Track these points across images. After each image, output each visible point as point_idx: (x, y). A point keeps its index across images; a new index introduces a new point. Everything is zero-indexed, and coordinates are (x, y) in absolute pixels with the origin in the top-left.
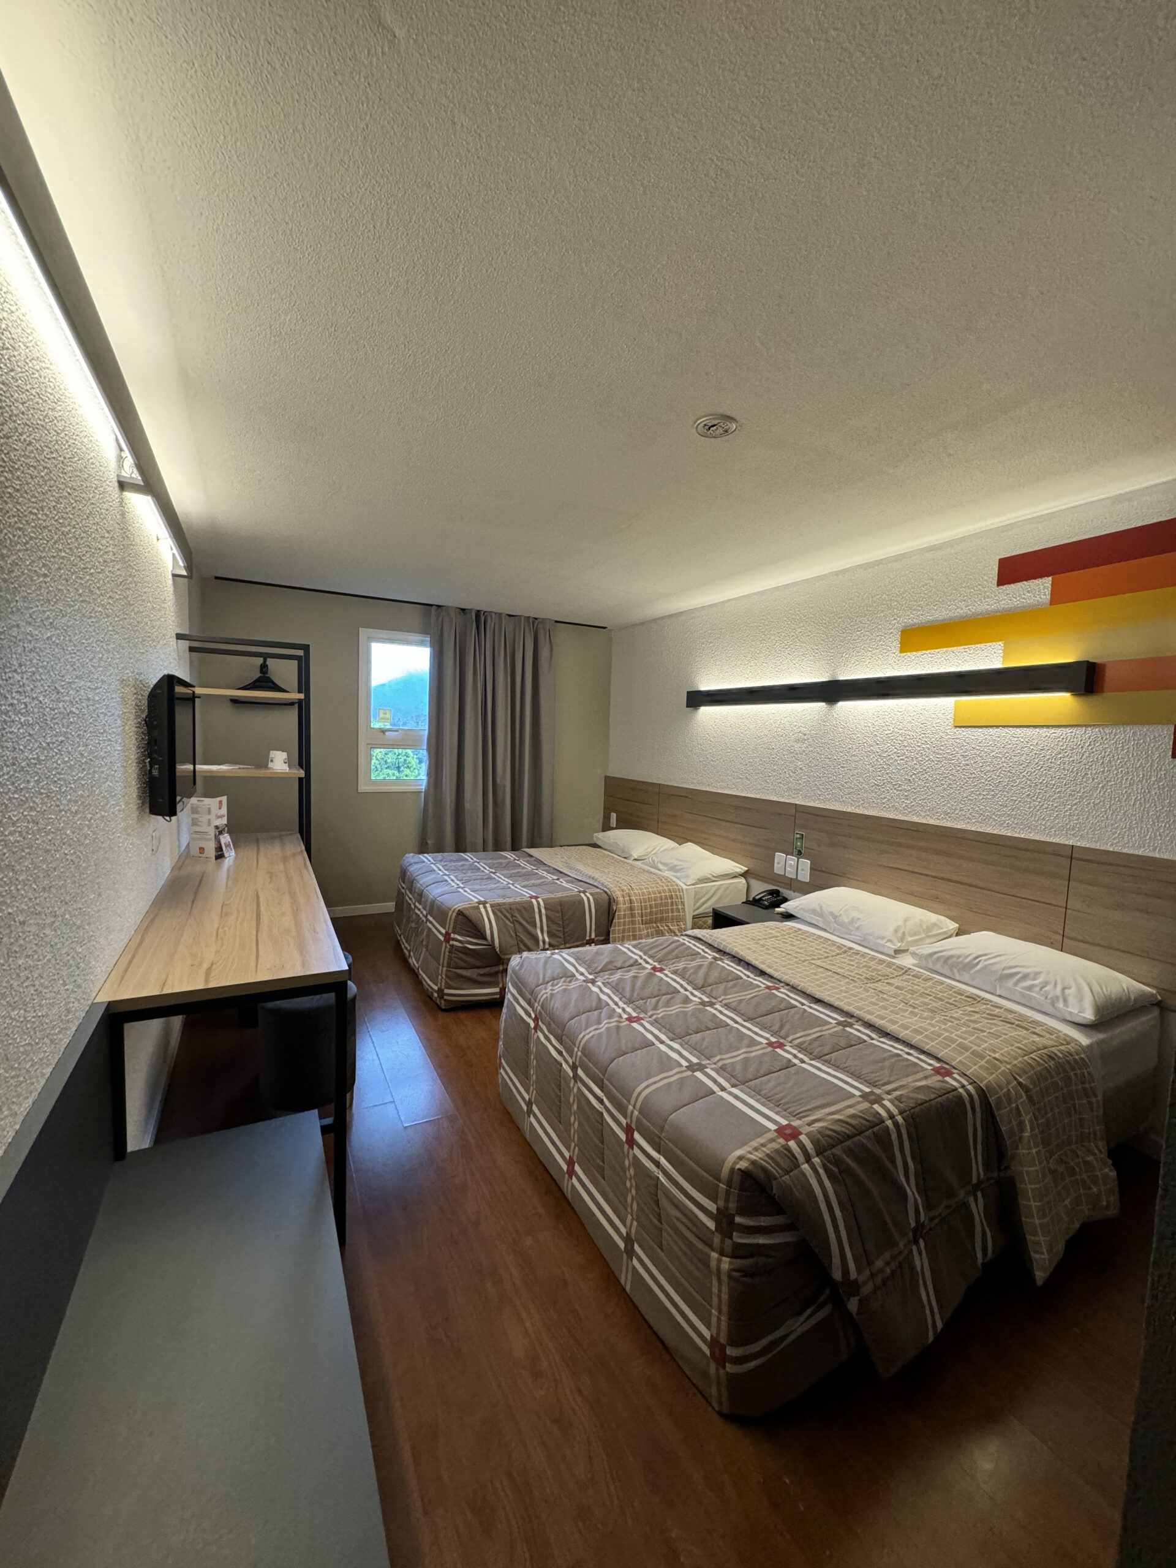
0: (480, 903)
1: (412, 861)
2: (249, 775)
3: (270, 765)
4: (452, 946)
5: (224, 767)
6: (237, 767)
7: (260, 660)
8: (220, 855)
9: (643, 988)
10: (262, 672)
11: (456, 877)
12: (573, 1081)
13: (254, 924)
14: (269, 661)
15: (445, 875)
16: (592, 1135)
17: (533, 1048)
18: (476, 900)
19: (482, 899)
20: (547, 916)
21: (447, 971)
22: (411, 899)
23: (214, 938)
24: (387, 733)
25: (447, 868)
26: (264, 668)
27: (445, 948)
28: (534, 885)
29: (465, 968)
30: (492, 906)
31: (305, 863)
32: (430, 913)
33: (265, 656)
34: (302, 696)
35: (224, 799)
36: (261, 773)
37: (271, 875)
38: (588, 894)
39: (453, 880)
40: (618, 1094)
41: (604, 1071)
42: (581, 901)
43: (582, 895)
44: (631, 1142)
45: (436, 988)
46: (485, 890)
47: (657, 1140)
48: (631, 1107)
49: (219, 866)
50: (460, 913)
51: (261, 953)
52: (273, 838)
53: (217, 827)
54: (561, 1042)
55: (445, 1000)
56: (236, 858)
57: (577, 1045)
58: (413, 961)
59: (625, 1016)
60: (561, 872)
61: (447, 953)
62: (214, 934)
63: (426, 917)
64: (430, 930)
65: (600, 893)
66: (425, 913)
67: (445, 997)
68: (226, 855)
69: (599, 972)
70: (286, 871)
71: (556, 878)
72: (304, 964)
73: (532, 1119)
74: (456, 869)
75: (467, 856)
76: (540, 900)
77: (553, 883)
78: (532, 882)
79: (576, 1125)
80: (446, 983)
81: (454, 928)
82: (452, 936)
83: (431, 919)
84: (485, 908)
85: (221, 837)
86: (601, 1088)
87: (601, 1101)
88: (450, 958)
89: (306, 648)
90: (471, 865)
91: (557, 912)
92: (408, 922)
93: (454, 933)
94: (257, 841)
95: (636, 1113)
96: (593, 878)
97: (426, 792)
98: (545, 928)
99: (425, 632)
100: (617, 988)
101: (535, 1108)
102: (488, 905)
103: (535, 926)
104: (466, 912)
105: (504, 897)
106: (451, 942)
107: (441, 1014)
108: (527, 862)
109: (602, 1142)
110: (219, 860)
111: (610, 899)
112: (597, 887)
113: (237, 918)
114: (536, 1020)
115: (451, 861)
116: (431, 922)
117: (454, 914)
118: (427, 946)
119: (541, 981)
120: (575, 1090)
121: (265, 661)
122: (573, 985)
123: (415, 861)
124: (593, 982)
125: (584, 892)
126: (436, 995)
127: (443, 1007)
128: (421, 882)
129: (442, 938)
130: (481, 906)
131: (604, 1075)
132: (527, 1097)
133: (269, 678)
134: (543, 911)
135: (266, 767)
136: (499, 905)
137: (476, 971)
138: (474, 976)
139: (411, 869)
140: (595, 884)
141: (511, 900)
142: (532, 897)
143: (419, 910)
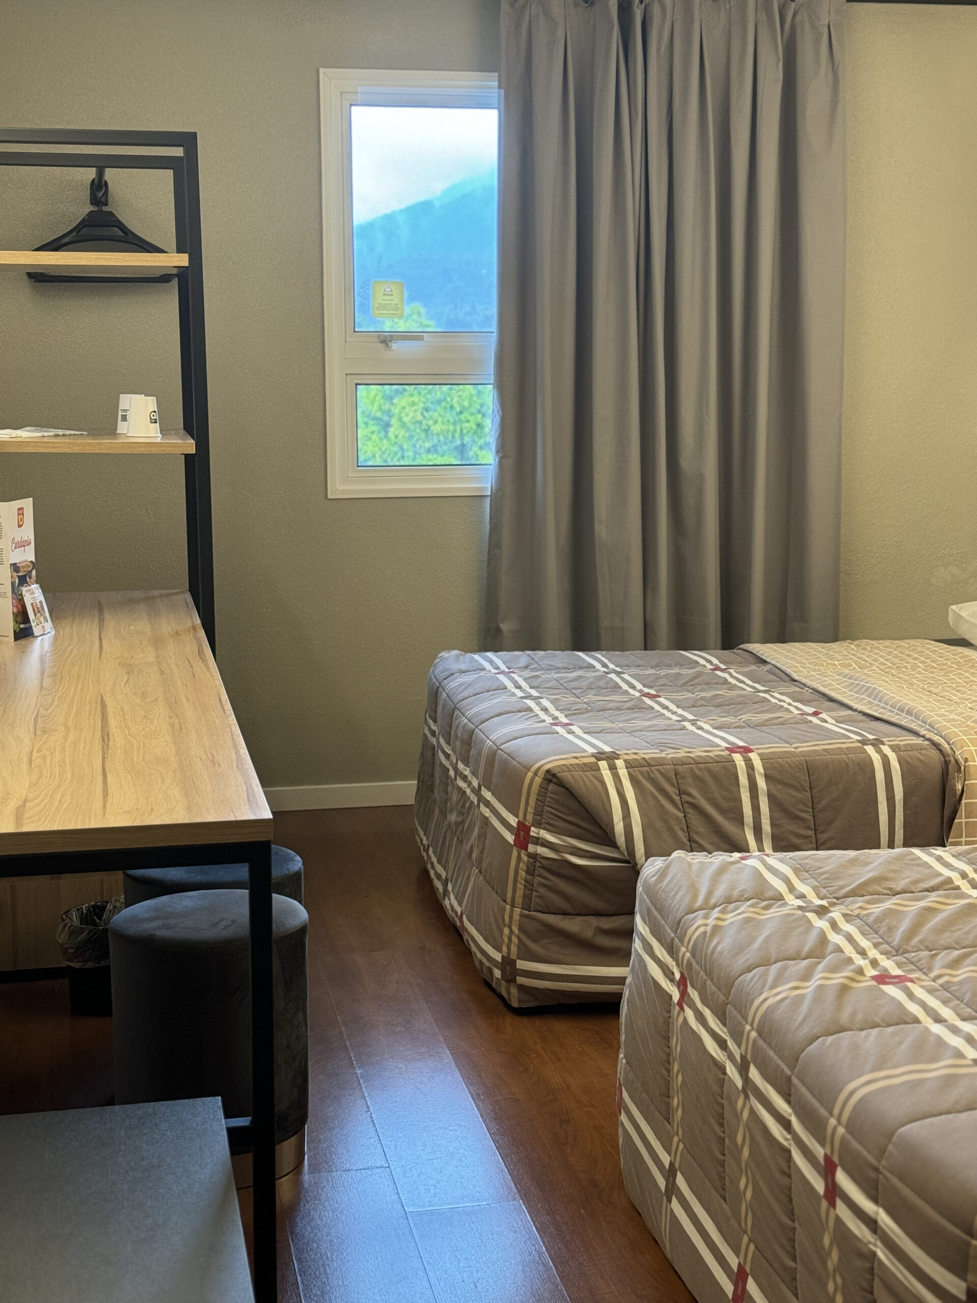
0: (600, 756)
1: (455, 667)
2: (77, 450)
3: (122, 427)
4: (534, 857)
5: (25, 434)
6: (52, 432)
7: (90, 174)
8: (24, 633)
9: (939, 930)
10: (94, 200)
11: (553, 702)
12: (742, 1097)
13: (98, 745)
14: (110, 174)
15: (529, 697)
16: (773, 1202)
17: (676, 1044)
18: (591, 750)
19: (607, 749)
20: (771, 796)
21: (521, 915)
22: (447, 756)
23: (25, 766)
24: (394, 346)
25: (536, 683)
26: (99, 190)
27: (518, 862)
28: (748, 724)
29: (565, 913)
30: (629, 765)
31: (201, 652)
32: (487, 783)
33: (101, 164)
34: (183, 260)
35: (28, 504)
36: (103, 445)
37: (130, 669)
38: (886, 749)
39: (545, 710)
40: (813, 1101)
41: (793, 1060)
42: (867, 767)
43: (870, 749)
44: (833, 1192)
45: (498, 957)
46: (623, 730)
47: (872, 1174)
48: (833, 1122)
49: (23, 652)
50: (551, 777)
51: (112, 789)
52: (131, 602)
53: (15, 567)
54: (722, 1018)
55: (522, 988)
56: (56, 638)
57: (750, 1020)
58: (451, 903)
59: (871, 972)
60: (831, 700)
61: (522, 874)
62: (25, 759)
63: (477, 792)
64: (486, 821)
65: (920, 748)
66: (475, 783)
67: (520, 980)
68: (37, 631)
69: (846, 896)
70: (159, 663)
71: (810, 710)
72: (189, 809)
73: (675, 1205)
74: (561, 686)
75: (596, 660)
76: (753, 756)
77: (802, 720)
78: (745, 717)
79: (749, 1194)
80: (521, 945)
81: (538, 812)
82: (534, 832)
83: (487, 795)
84: (613, 768)
85: (24, 589)
86: (787, 1097)
87: (786, 1124)
88: (529, 885)
89: (189, 140)
90: (601, 678)
91: (802, 789)
92: (444, 814)
93: (538, 825)
94: (100, 607)
95: (841, 1130)
96: (909, 713)
97: (497, 498)
98: (766, 827)
99: (484, 66)
100: (871, 928)
101: (680, 1181)
102: (620, 763)
103: (739, 819)
104: (566, 776)
105: (662, 746)
106: (531, 848)
107: (510, 1020)
108: (749, 675)
109: (791, 1214)
110: (22, 642)
111: (947, 763)
112: (916, 734)
113: (66, 738)
114: (682, 984)
115: (550, 668)
116: (488, 804)
117: (538, 780)
118: (480, 861)
119: (699, 903)
120: (745, 1115)
121: (100, 174)
122: (775, 912)
123: (463, 667)
124: (821, 911)
125: (877, 743)
126: (497, 973)
127: (515, 1004)
128: (470, 713)
129: (510, 838)
130: (603, 765)
131: (793, 1068)
132: (666, 1159)
133: (111, 214)
134: (761, 783)
135: (112, 432)
136: (647, 763)
137: (594, 921)
138: (589, 934)
139: (452, 685)
140: (913, 726)
141: (681, 754)
142: (733, 749)
143: (465, 778)
